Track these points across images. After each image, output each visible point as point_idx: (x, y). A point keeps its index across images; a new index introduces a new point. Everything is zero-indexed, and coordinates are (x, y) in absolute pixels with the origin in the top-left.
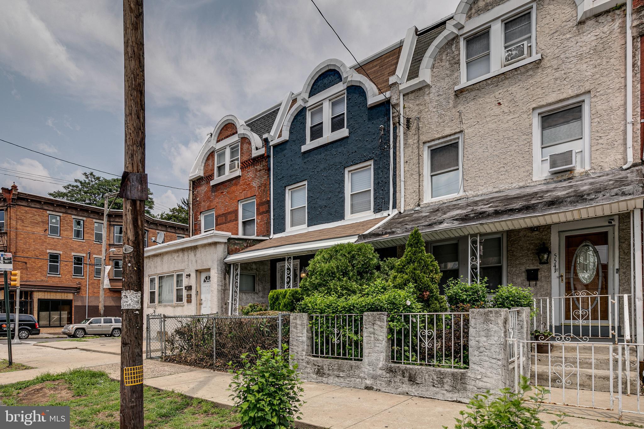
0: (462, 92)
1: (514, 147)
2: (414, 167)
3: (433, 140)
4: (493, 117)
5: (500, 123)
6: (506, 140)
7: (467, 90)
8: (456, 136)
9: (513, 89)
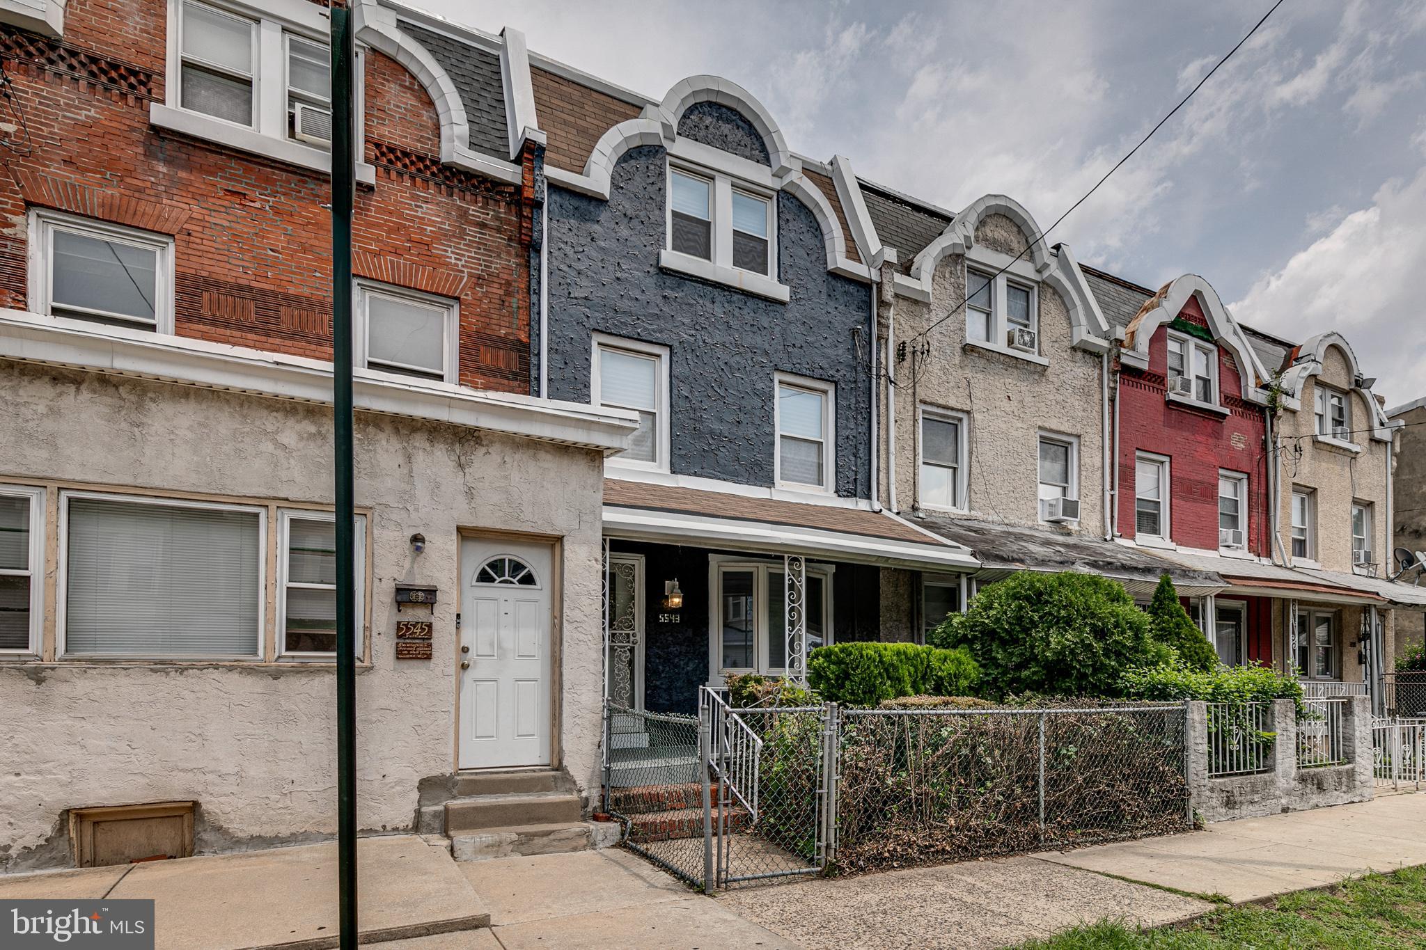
0: (972, 351)
1: (1022, 469)
2: (906, 436)
3: (931, 404)
4: (1004, 414)
5: (1009, 426)
6: (1015, 456)
7: (979, 353)
8: (960, 415)
9: (1023, 386)
